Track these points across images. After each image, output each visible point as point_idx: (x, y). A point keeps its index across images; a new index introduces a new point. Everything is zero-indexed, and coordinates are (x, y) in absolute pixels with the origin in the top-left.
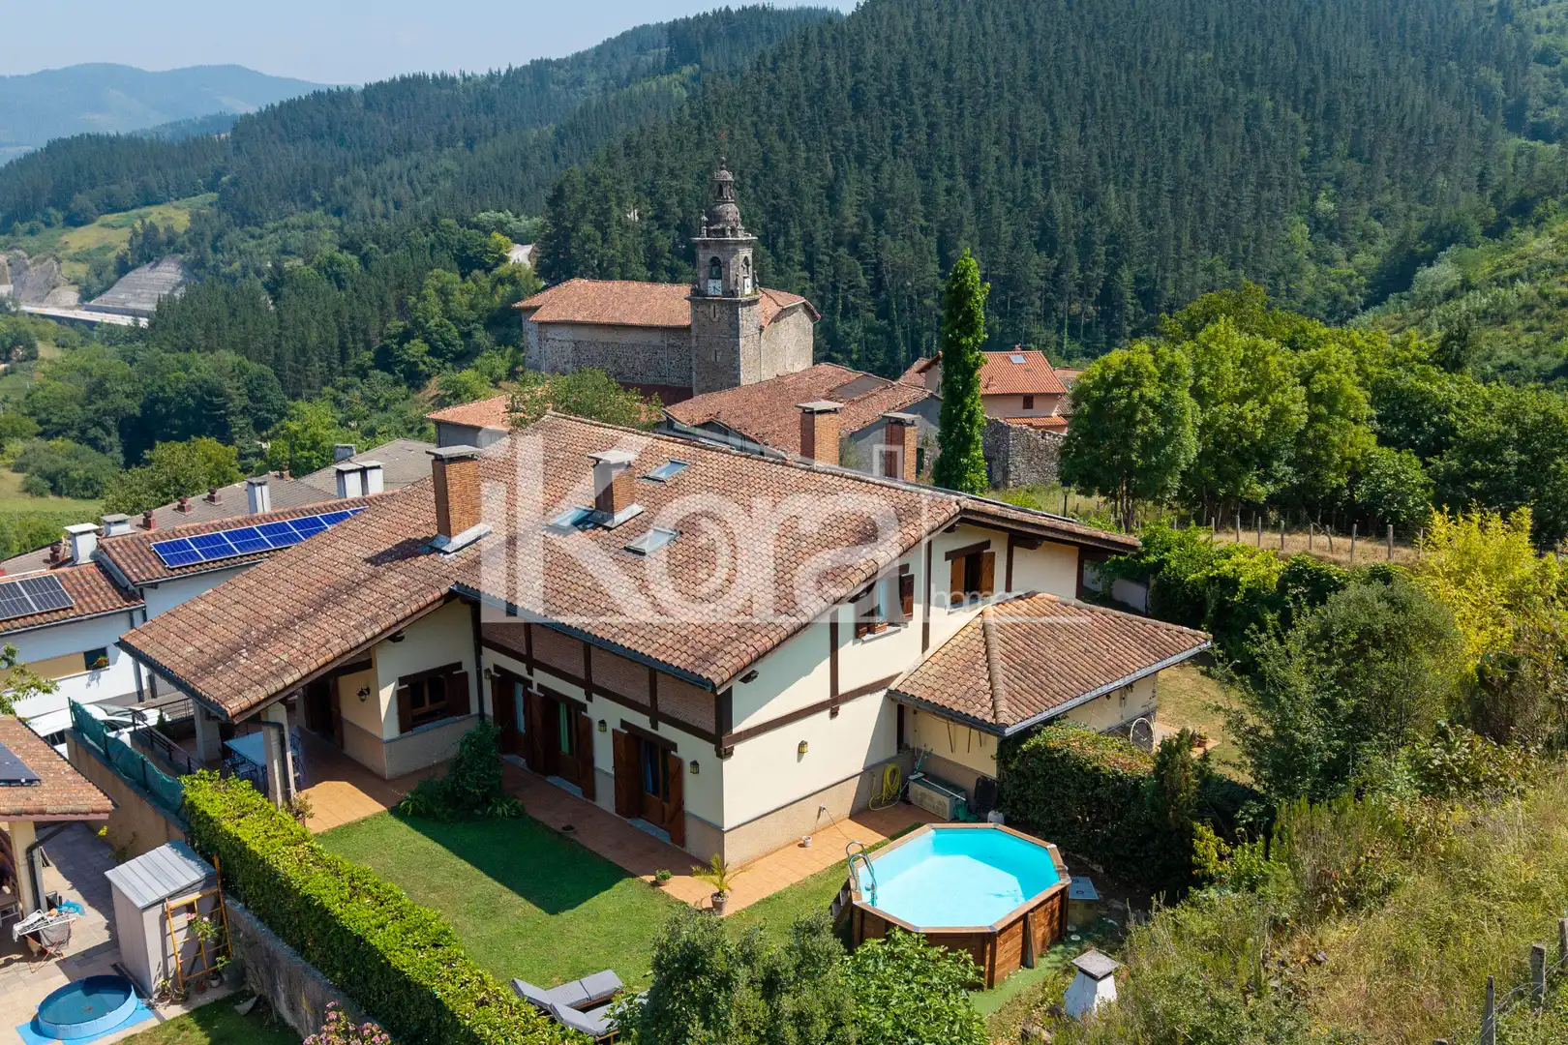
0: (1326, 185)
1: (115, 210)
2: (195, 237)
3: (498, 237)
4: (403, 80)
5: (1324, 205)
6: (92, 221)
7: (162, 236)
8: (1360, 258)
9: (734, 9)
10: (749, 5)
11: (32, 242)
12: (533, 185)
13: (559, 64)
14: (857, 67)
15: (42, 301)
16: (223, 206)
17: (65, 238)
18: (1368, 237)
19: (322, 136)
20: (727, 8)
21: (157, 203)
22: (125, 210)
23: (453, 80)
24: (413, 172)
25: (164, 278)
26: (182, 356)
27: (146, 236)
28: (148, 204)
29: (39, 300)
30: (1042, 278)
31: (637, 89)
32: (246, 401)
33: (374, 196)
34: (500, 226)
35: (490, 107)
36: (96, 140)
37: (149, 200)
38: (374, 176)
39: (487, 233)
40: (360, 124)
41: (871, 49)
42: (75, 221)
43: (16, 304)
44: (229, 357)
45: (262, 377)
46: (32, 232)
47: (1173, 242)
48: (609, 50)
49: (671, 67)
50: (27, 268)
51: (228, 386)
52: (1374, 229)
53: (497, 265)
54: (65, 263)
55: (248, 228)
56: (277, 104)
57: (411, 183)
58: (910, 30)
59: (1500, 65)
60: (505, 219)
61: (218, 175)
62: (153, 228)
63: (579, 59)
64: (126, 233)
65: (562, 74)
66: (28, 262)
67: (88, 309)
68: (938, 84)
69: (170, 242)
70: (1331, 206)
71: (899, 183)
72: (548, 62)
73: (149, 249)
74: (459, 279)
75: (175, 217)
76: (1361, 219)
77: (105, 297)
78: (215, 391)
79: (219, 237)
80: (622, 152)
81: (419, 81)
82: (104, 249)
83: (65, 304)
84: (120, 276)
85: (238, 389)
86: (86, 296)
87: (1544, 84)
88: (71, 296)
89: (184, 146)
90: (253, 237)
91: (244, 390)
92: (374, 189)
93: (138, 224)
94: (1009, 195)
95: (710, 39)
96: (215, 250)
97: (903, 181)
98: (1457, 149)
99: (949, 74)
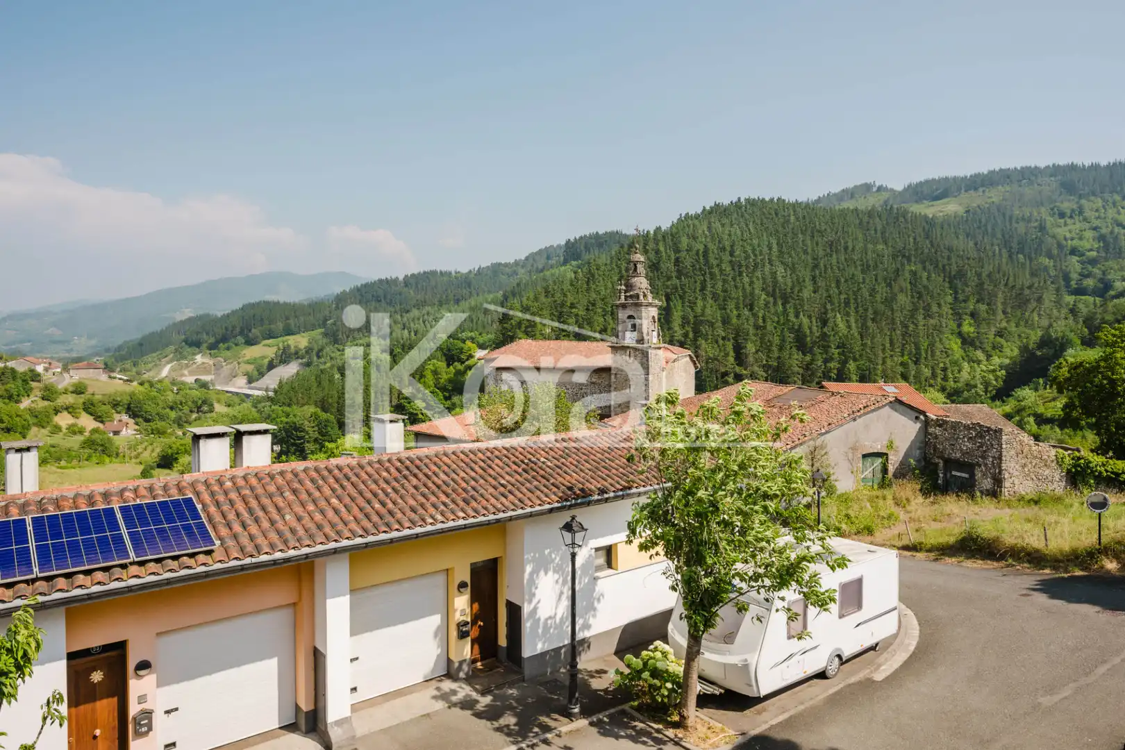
0: (965, 317)
1: (271, 337)
2: (309, 350)
3: (469, 343)
4: (425, 273)
5: (968, 328)
6: (259, 343)
7: (293, 350)
8: (996, 360)
9: (600, 233)
10: (609, 230)
11: (228, 353)
12: (490, 322)
13: (506, 265)
14: (677, 251)
15: (228, 384)
16: (325, 335)
17: (244, 352)
18: (997, 347)
19: (380, 301)
20: (597, 233)
21: (293, 334)
22: (277, 337)
23: (450, 273)
24: (426, 317)
25: (290, 370)
26: (287, 409)
27: (284, 349)
28: (289, 335)
29: (227, 384)
30: (799, 367)
31: (548, 273)
32: (316, 435)
33: (404, 329)
34: (472, 340)
35: (469, 285)
36: (267, 303)
37: (289, 332)
38: (405, 319)
39: (464, 341)
40: (400, 294)
41: (685, 241)
42: (250, 342)
43: (213, 385)
44: (311, 409)
45: (327, 421)
46: (228, 349)
47: (881, 347)
48: (532, 257)
49: (565, 263)
50: (222, 367)
51: (307, 425)
52: (999, 343)
53: (468, 359)
54: (242, 365)
55: (336, 346)
56: (359, 285)
57: (424, 322)
58: (706, 232)
59: (1050, 256)
60: (474, 336)
61: (326, 320)
62: (289, 346)
63: (517, 263)
64: (274, 349)
65: (507, 270)
66: (224, 364)
67: (249, 388)
68: (726, 257)
69: (296, 353)
70: (972, 329)
71: (708, 311)
72: (500, 264)
73: (285, 357)
74: (445, 366)
75: (300, 341)
76: (991, 337)
77: (259, 382)
78: (297, 428)
79: (320, 350)
80: (543, 294)
81: (433, 273)
82: (263, 357)
83: (239, 385)
84: (269, 371)
85: (313, 427)
86: (250, 381)
87: (1078, 267)
88: (242, 381)
89: (310, 305)
90: (339, 350)
91: (316, 428)
92: (404, 325)
93: (281, 345)
94: (776, 319)
95: (587, 249)
96: (319, 357)
97: (711, 310)
98: (1044, 296)
99: (732, 254)
